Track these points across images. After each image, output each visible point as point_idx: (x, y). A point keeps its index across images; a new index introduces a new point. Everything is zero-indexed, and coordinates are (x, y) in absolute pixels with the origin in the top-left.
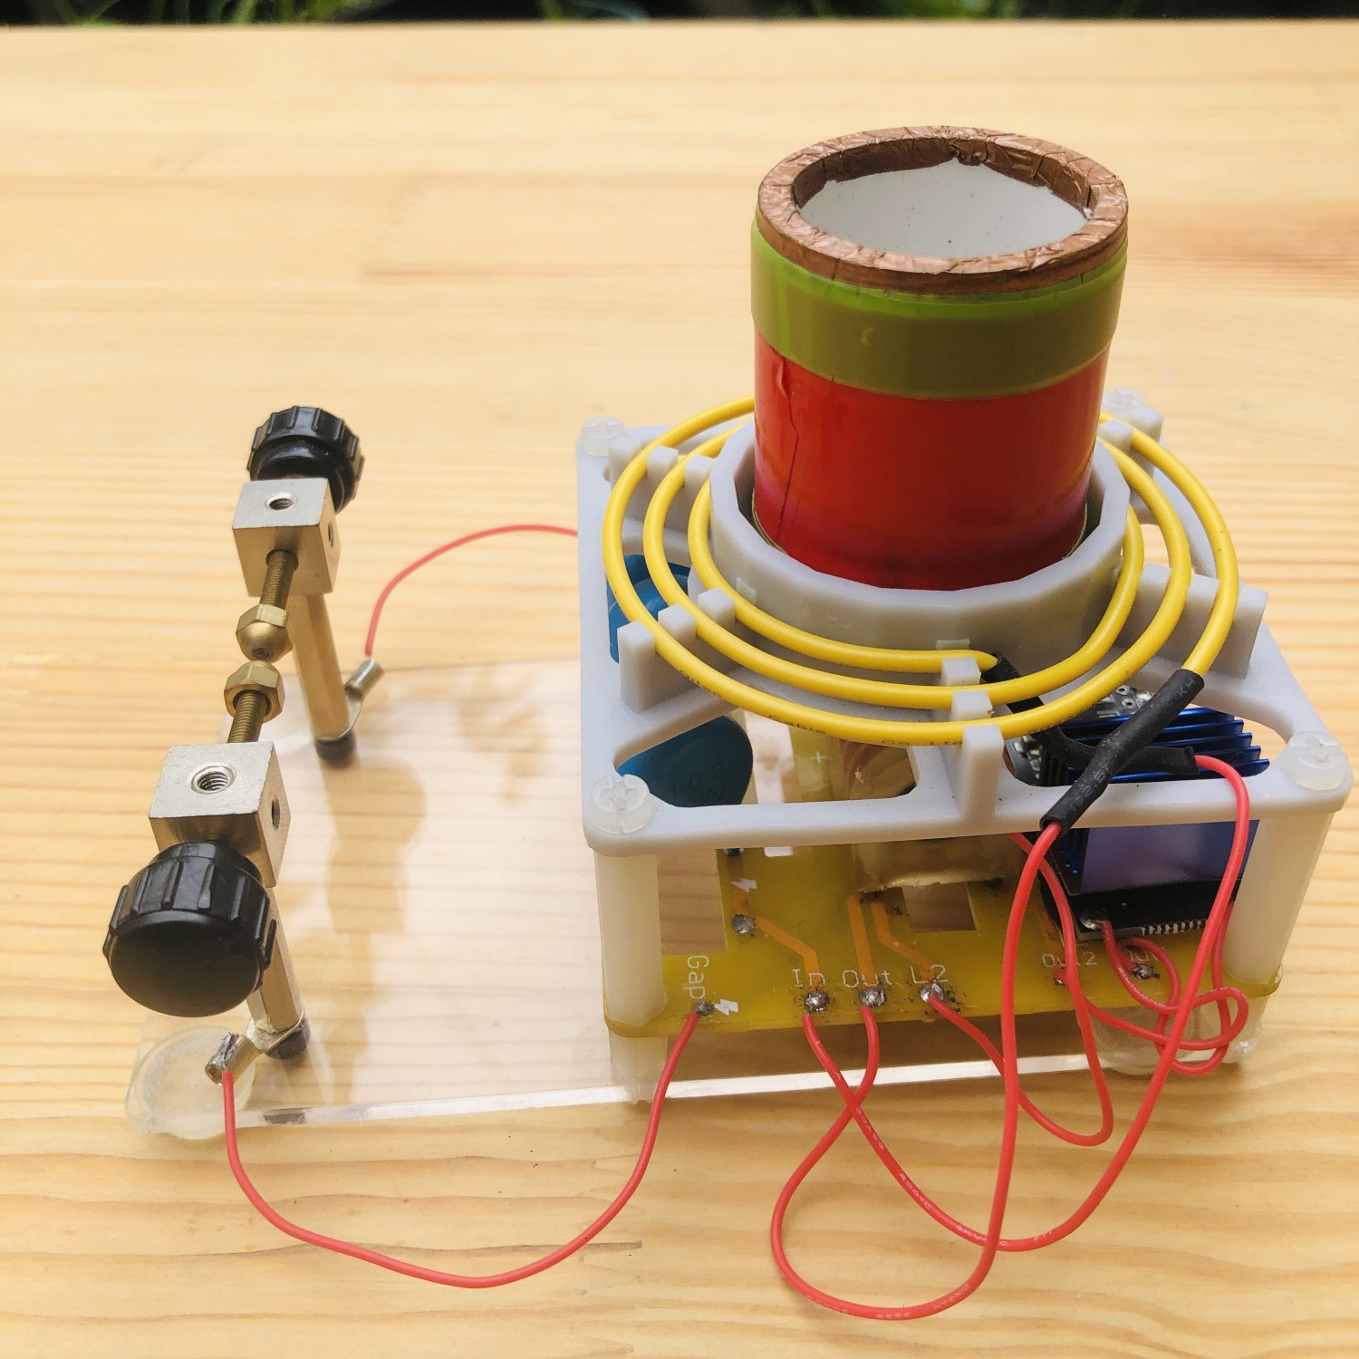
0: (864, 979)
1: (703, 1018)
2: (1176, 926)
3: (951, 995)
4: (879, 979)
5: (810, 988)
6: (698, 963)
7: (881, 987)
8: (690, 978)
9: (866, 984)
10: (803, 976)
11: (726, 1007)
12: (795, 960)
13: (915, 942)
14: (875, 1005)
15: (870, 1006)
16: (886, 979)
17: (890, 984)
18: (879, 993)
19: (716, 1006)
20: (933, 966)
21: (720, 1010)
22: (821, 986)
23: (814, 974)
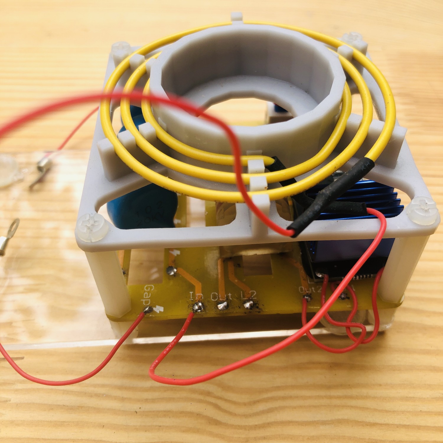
0: (220, 297)
1: (147, 314)
3: (257, 305)
4: (227, 297)
5: (196, 301)
6: (149, 288)
7: (227, 301)
8: (144, 296)
9: (221, 299)
10: (194, 295)
11: (159, 309)
12: (192, 287)
13: (245, 280)
14: (223, 309)
15: (221, 310)
16: (230, 297)
17: (231, 299)
19: (154, 309)
20: (251, 291)
21: (155, 310)
22: (201, 300)
23: (199, 294)
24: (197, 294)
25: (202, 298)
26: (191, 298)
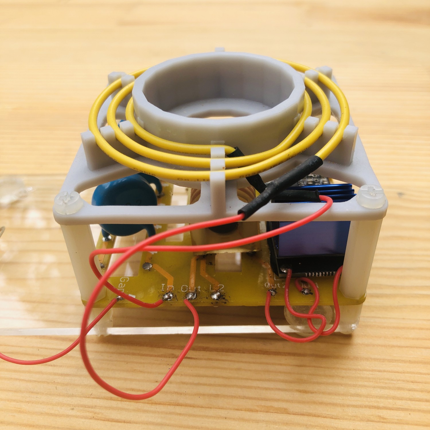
0: (190, 289)
1: (120, 301)
4: (196, 289)
8: (119, 286)
10: (165, 287)
12: (164, 280)
17: (200, 291)
20: (220, 285)
24: (168, 286)
25: (172, 289)
26: (163, 289)
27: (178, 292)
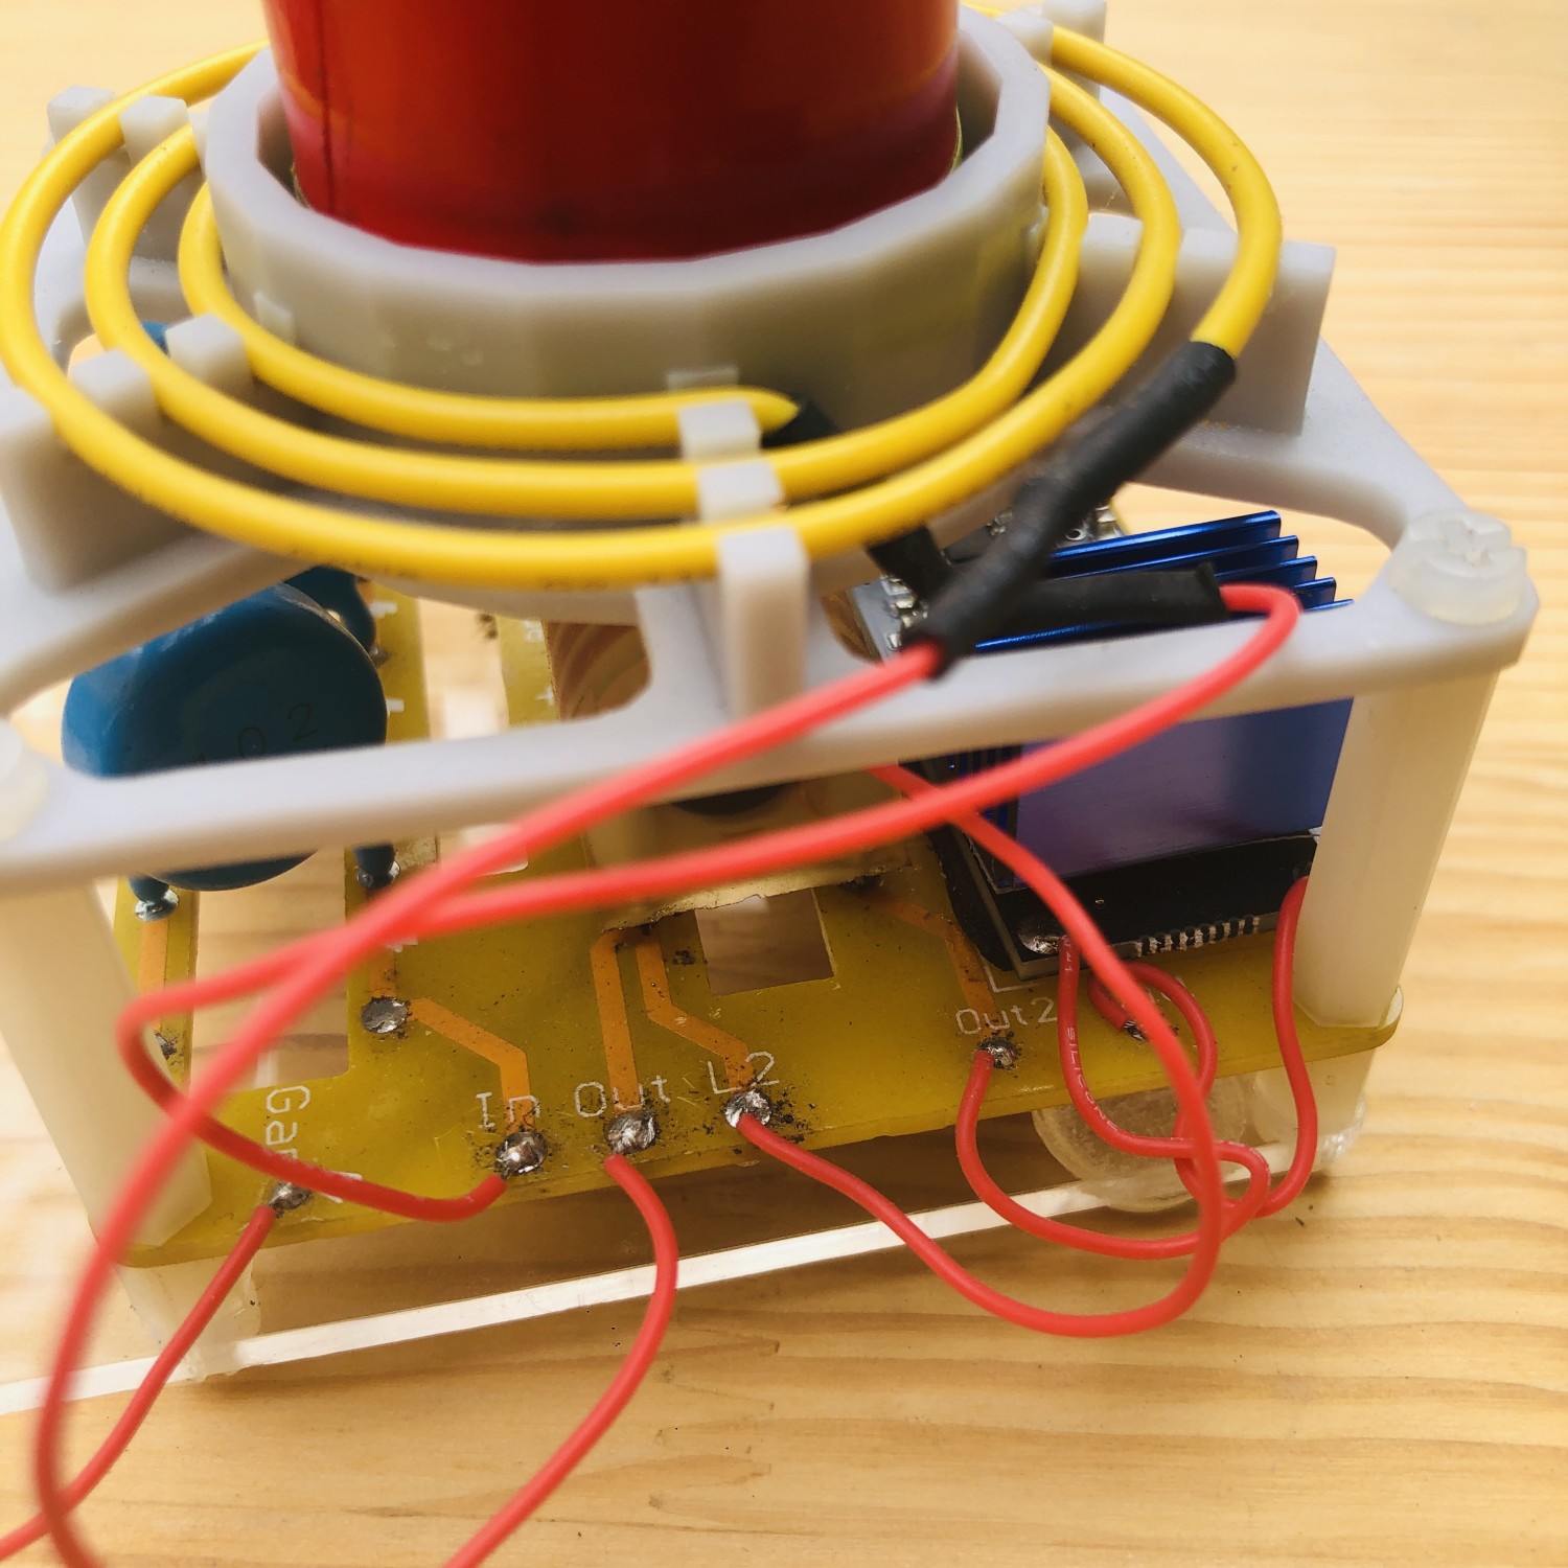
0: (616, 1097)
2: (1198, 935)
3: (786, 1110)
4: (647, 1092)
5: (508, 1127)
6: (288, 1101)
7: (651, 1111)
8: (269, 1136)
9: (620, 1106)
10: (497, 1106)
12: (484, 1074)
13: (717, 1013)
14: (636, 1147)
15: (627, 1151)
16: (660, 1091)
17: (668, 1100)
18: (645, 1122)
20: (752, 1056)
22: (530, 1121)
23: (519, 1098)
24: (511, 1100)
25: (534, 1113)
26: (486, 1120)
27: (565, 1123)
